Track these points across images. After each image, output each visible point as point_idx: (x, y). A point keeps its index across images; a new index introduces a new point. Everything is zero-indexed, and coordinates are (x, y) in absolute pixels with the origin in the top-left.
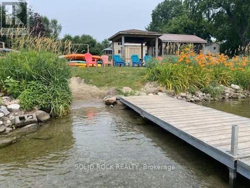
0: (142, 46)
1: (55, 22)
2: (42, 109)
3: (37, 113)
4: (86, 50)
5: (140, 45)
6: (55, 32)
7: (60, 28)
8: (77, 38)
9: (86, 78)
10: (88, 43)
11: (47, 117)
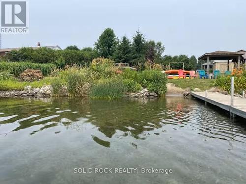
0: (228, 62)
1: (160, 44)
2: (155, 92)
3: (153, 93)
4: (182, 66)
5: (227, 61)
6: (159, 52)
7: (163, 49)
8: (175, 57)
9: (176, 84)
10: (184, 62)
11: (157, 95)
